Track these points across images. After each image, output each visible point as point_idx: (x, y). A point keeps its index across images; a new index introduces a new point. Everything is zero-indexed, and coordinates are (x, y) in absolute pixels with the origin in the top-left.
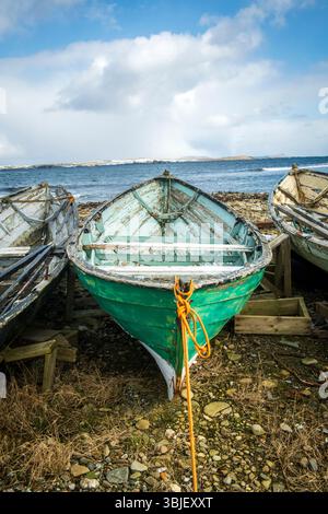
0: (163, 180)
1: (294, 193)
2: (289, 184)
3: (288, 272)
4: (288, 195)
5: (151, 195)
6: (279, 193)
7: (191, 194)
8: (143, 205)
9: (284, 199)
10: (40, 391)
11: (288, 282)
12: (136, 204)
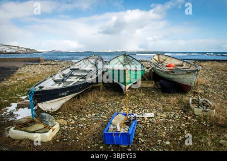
0: (124, 55)
1: (157, 59)
2: (156, 57)
3: (152, 76)
4: (155, 60)
5: (122, 58)
6: (153, 59)
7: (132, 58)
8: (119, 61)
9: (154, 61)
10: (99, 92)
11: (152, 78)
12: (118, 61)
